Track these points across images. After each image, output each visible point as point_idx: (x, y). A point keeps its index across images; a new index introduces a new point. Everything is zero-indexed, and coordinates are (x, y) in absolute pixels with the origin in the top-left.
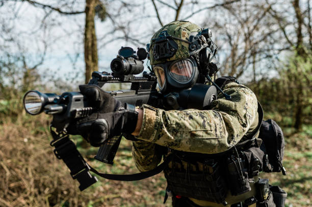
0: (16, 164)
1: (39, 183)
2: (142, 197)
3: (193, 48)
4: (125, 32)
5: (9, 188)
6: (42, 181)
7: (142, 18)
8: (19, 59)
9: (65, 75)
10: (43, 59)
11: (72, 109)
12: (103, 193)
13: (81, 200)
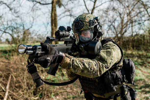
0: (19, 75)
1: (29, 84)
2: (77, 91)
3: (91, 25)
4: (70, 13)
5: (15, 86)
6: (30, 83)
7: (78, 6)
8: (21, 25)
9: (42, 33)
10: (32, 26)
11: (37, 52)
12: (59, 89)
13: (48, 93)
